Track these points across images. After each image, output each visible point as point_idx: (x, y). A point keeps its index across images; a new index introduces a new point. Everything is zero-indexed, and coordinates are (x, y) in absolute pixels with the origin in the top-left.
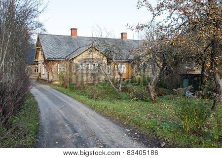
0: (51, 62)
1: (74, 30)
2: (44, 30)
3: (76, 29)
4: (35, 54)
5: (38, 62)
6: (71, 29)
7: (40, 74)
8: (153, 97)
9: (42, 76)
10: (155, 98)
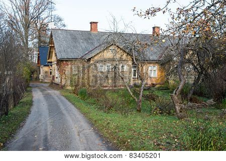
0: (65, 62)
1: (94, 24)
2: (64, 25)
3: (97, 23)
4: (48, 54)
5: (52, 62)
6: (91, 23)
7: (53, 77)
8: (178, 111)
9: (55, 79)
10: (181, 112)
